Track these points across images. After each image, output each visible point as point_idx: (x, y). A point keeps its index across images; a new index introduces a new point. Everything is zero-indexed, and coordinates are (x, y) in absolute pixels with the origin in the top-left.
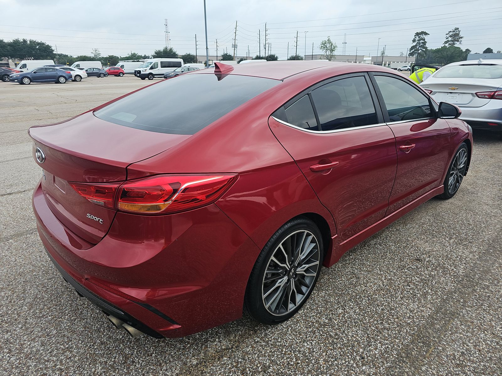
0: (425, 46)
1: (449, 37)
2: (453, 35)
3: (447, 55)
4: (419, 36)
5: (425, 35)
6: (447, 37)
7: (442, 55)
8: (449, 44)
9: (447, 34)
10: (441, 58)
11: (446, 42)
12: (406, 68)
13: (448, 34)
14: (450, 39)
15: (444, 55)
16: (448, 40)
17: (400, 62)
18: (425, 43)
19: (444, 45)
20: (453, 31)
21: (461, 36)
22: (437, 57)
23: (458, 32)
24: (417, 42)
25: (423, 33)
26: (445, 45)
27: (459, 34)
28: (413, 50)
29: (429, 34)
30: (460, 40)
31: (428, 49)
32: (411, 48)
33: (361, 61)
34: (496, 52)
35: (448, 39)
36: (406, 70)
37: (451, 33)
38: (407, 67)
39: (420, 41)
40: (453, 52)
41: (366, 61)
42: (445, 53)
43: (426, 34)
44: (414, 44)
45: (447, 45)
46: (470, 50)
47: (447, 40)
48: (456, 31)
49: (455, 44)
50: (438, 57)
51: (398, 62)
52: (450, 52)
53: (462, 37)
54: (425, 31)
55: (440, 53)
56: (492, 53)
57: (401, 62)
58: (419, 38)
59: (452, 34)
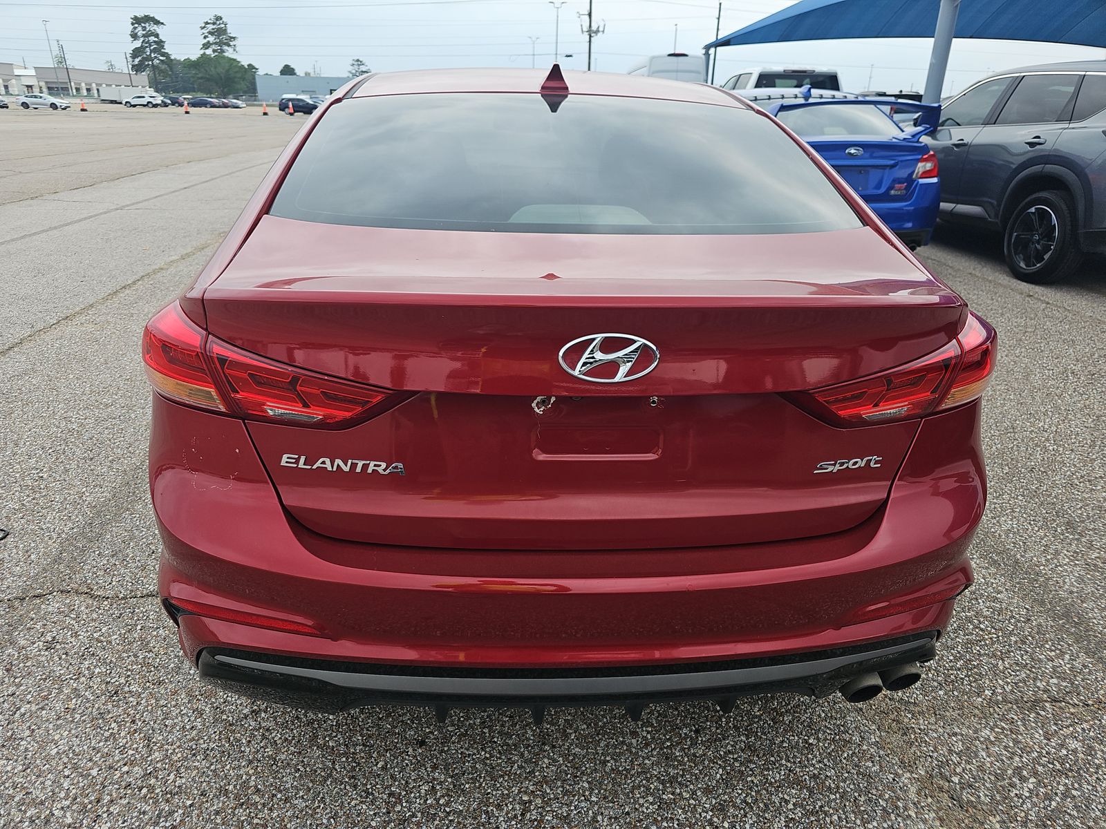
0: (163, 50)
1: (210, 36)
2: (216, 32)
3: (218, 74)
4: (143, 25)
5: (154, 24)
6: (203, 34)
7: (209, 75)
8: (214, 51)
9: (202, 28)
10: (208, 80)
11: (206, 46)
12: (144, 101)
13: (204, 27)
14: (211, 39)
15: (211, 73)
16: (209, 41)
17: (114, 86)
18: (160, 43)
19: (202, 52)
20: (212, 22)
21: (231, 35)
22: (199, 78)
23: (223, 26)
24: (142, 39)
25: (147, 19)
26: (205, 53)
27: (226, 30)
28: (140, 58)
29: (162, 24)
30: (231, 43)
31: (172, 57)
32: (132, 52)
33: (8, 77)
34: (302, 74)
35: (208, 39)
36: (144, 106)
37: (211, 27)
38: (143, 97)
39: (150, 38)
40: (227, 68)
41: (22, 77)
42: (212, 69)
43: (157, 22)
44: (138, 44)
45: (209, 52)
46: (257, 67)
47: (205, 41)
48: (218, 22)
49: (224, 52)
50: (201, 78)
51: (110, 85)
52: (223, 69)
53: (234, 38)
54: (151, 16)
55: (202, 70)
56: (295, 74)
57: (116, 86)
58: (143, 31)
59: (213, 29)
